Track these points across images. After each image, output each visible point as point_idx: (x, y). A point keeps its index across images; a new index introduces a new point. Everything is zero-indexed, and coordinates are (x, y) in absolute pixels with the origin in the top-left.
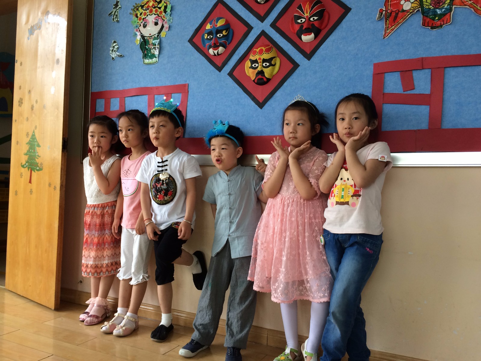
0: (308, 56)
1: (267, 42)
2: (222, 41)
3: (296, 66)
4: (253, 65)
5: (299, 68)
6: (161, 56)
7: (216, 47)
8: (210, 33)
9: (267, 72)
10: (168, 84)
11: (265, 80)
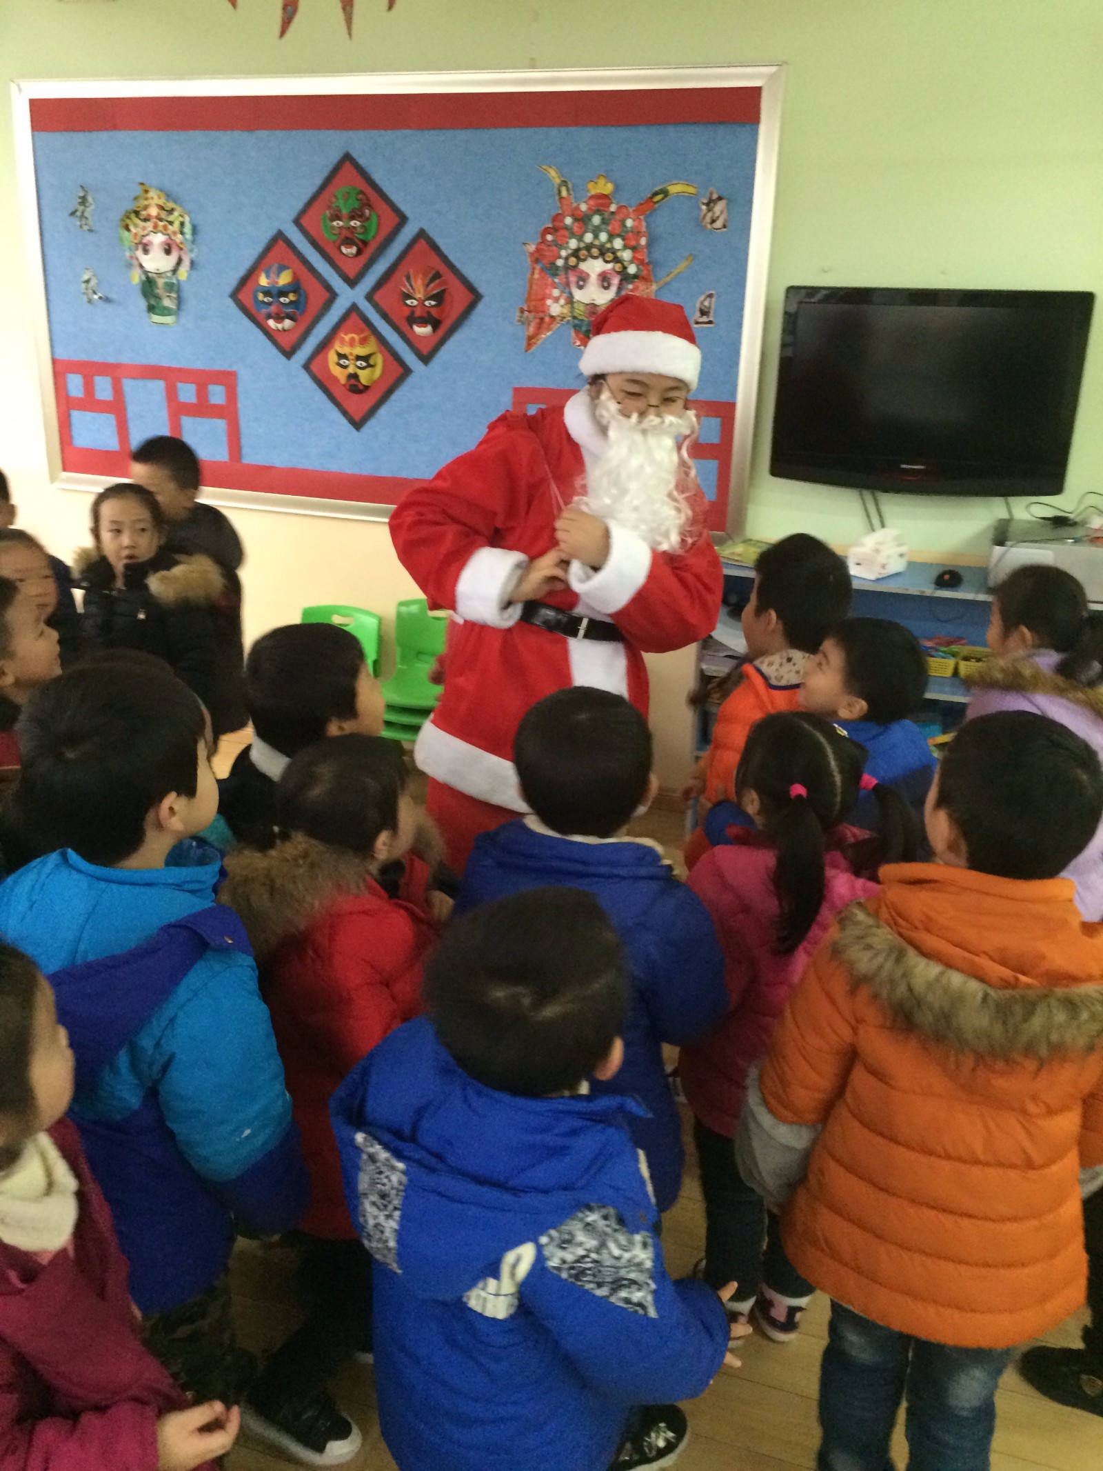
0: (426, 359)
1: (363, 325)
2: (289, 310)
3: (407, 371)
4: (342, 362)
5: (413, 375)
6: (182, 314)
7: (279, 319)
8: (267, 293)
9: (365, 377)
10: (199, 365)
11: (361, 387)
